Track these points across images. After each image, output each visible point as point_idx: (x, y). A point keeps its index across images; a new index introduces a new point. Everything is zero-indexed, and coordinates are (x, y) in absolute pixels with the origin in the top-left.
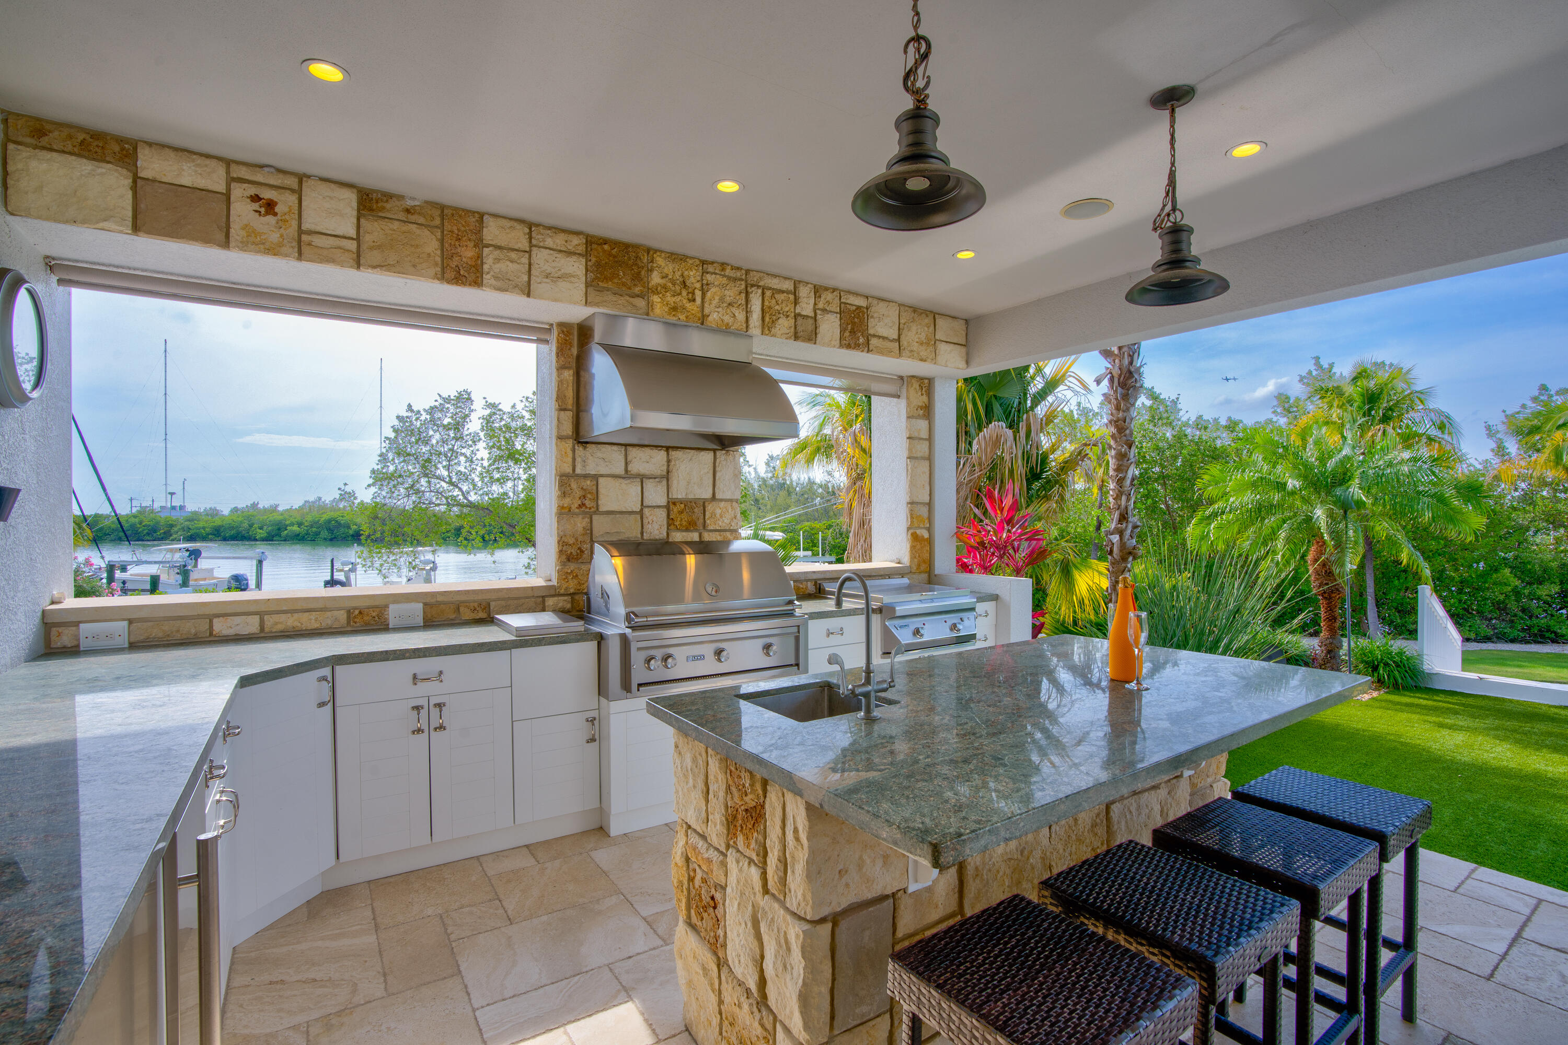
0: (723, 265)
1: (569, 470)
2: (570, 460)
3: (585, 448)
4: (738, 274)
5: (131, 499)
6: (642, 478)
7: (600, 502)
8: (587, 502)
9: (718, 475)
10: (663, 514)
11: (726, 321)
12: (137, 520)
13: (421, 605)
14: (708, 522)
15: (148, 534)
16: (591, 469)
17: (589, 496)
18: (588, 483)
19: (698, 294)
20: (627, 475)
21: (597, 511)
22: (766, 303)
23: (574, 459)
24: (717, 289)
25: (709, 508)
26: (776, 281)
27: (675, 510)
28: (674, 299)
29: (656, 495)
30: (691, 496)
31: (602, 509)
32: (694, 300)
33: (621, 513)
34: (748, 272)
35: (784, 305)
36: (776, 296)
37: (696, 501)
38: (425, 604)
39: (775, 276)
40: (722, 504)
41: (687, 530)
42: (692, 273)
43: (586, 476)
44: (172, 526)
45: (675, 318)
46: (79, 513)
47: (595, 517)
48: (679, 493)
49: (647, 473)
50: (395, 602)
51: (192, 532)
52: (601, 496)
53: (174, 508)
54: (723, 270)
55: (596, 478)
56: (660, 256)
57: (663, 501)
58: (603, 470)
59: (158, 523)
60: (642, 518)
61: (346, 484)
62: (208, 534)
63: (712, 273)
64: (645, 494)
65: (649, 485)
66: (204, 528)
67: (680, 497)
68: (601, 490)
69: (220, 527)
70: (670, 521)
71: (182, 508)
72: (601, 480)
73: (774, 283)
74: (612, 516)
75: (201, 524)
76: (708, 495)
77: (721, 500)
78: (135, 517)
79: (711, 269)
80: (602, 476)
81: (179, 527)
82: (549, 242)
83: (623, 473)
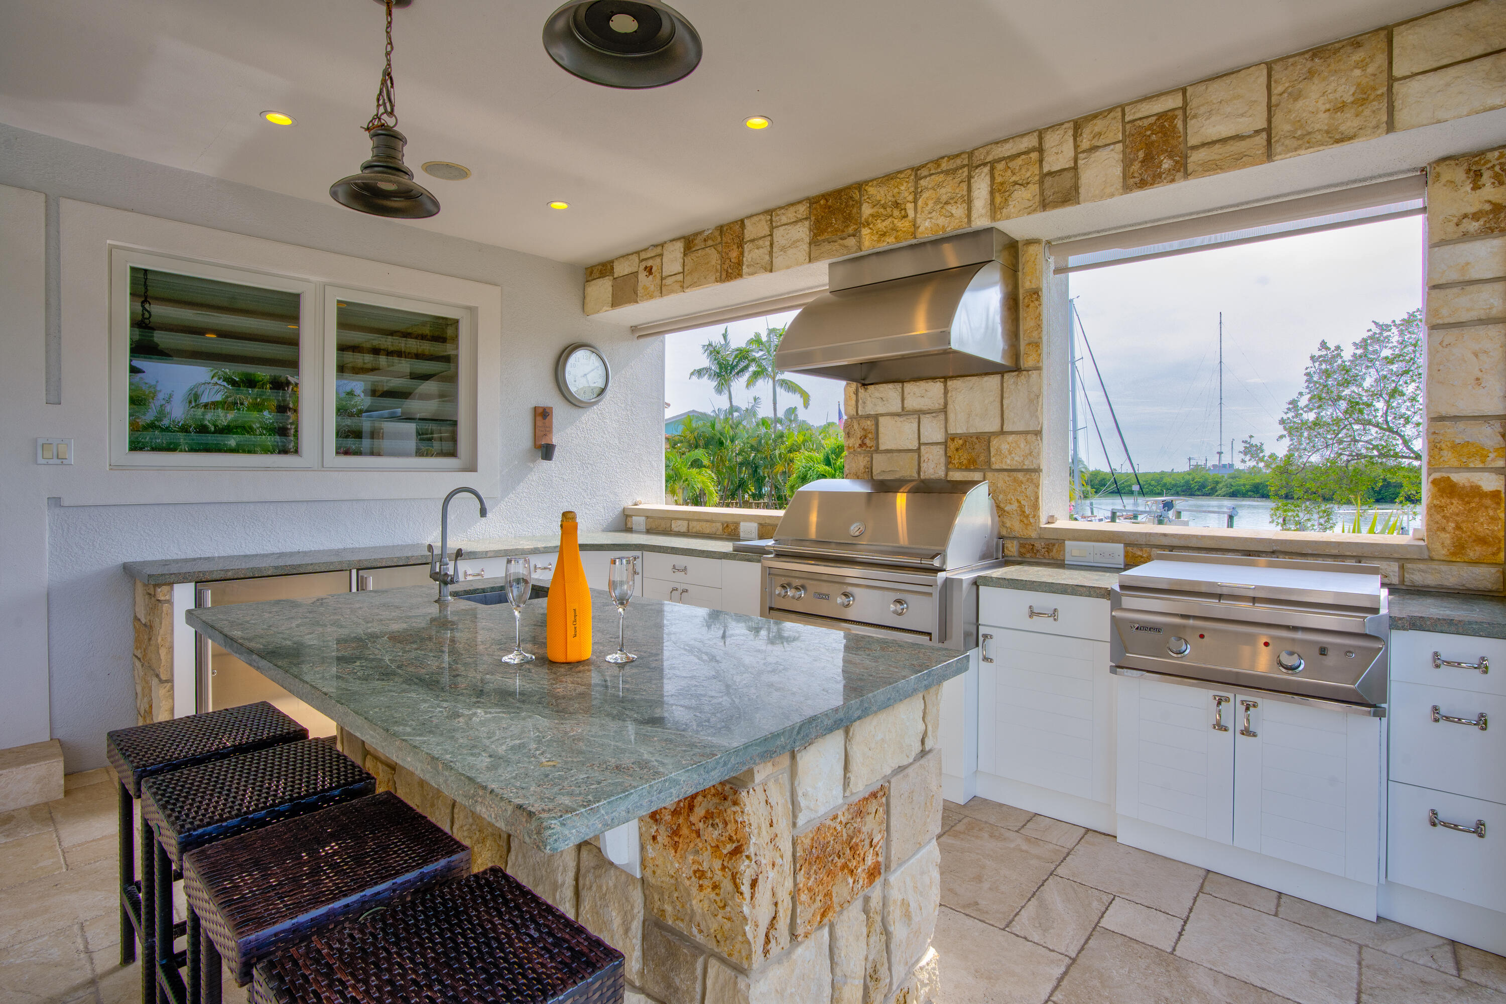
0: (937, 162)
1: (853, 412)
2: (854, 402)
3: (866, 389)
4: (959, 162)
5: (1190, 459)
6: (919, 414)
7: (880, 441)
8: (867, 441)
9: (1005, 402)
10: (939, 451)
11: (941, 224)
12: (1190, 477)
13: (756, 525)
14: (993, 459)
15: (1198, 490)
16: (870, 409)
17: (870, 436)
18: (869, 423)
19: (910, 207)
20: (904, 413)
21: (877, 450)
22: (999, 179)
23: (857, 401)
24: (931, 192)
25: (995, 443)
26: (1008, 146)
27: (952, 446)
28: (885, 224)
29: (933, 431)
30: (973, 430)
31: (882, 447)
32: (906, 216)
33: (899, 451)
34: (971, 154)
35: (1023, 171)
36: (1010, 165)
37: (979, 436)
38: (760, 524)
39: (1006, 141)
40: (1011, 438)
41: (967, 469)
42: (903, 188)
43: (868, 417)
44: (1217, 483)
45: (885, 244)
46: (1130, 471)
47: (875, 456)
48: (959, 426)
49: (925, 408)
50: (744, 521)
51: (1234, 488)
52: (880, 435)
53: (1224, 466)
54: (939, 166)
55: (876, 418)
56: (872, 186)
57: (939, 437)
58: (881, 410)
59: (1206, 480)
60: (919, 457)
61: (1251, 437)
62: (1248, 491)
63: (925, 177)
64: (921, 430)
65: (926, 420)
66: (1244, 485)
67: (959, 431)
68: (882, 429)
69: (1259, 484)
70: (949, 460)
71: (1231, 466)
72: (881, 419)
73: (1008, 149)
74: (889, 455)
75: (1242, 481)
76: (994, 427)
77: (1012, 433)
78: (1189, 474)
79: (924, 172)
80: (882, 415)
81: (1223, 484)
82: (784, 220)
83: (900, 410)
